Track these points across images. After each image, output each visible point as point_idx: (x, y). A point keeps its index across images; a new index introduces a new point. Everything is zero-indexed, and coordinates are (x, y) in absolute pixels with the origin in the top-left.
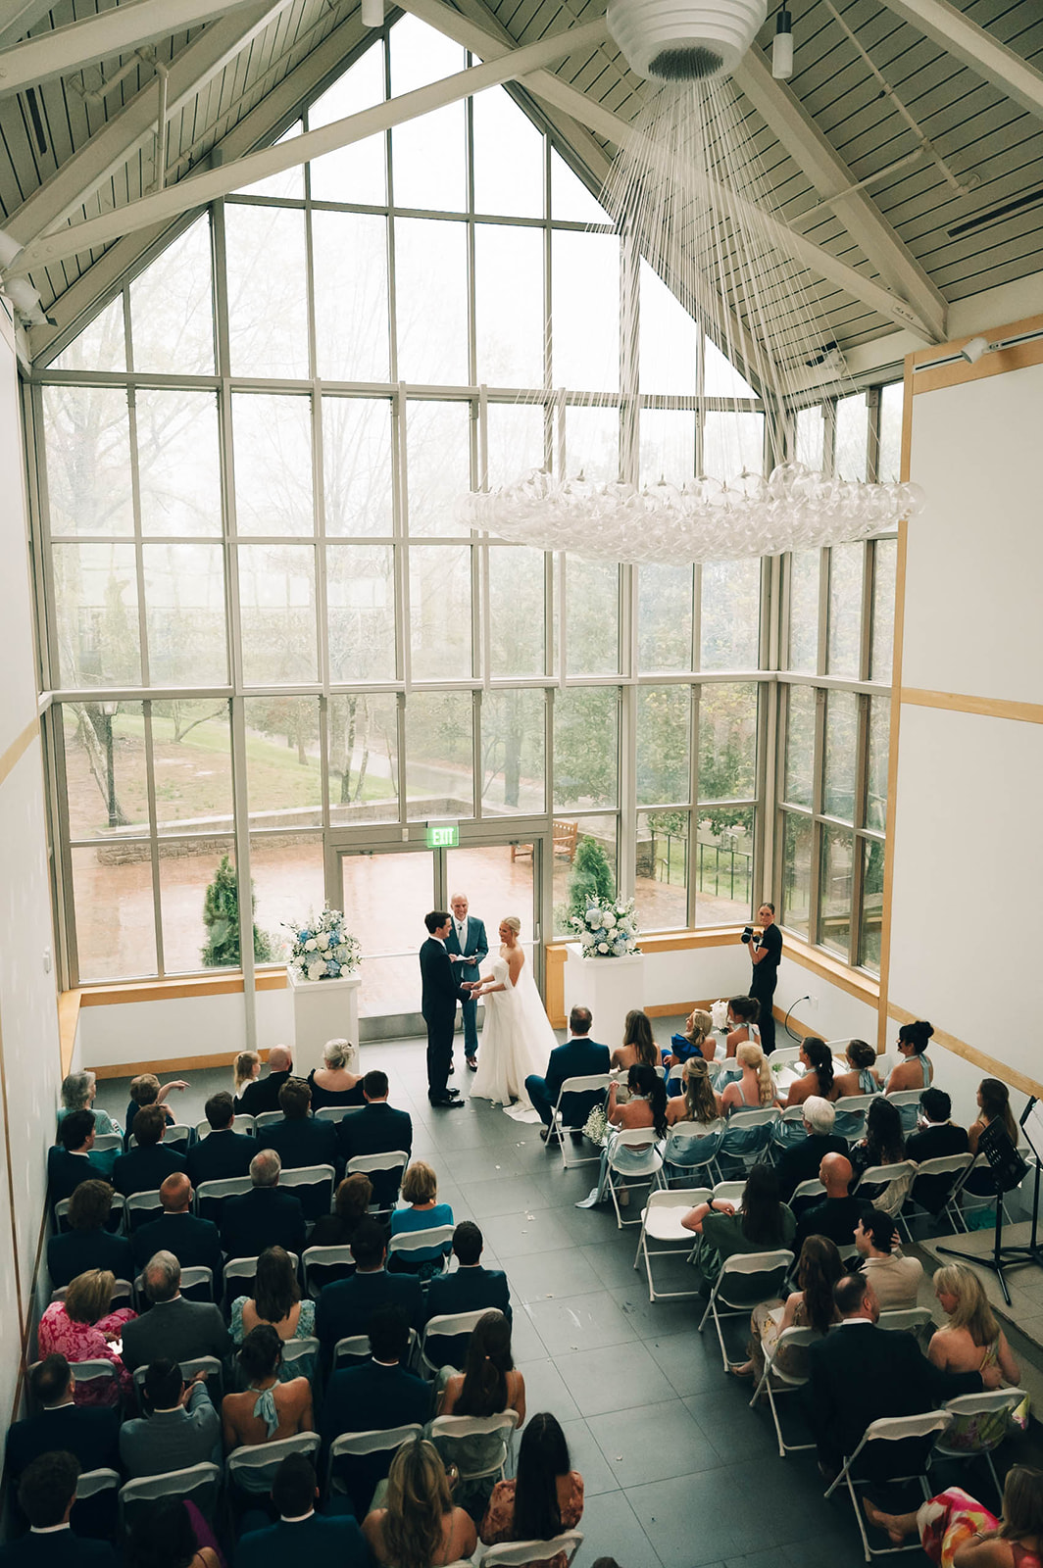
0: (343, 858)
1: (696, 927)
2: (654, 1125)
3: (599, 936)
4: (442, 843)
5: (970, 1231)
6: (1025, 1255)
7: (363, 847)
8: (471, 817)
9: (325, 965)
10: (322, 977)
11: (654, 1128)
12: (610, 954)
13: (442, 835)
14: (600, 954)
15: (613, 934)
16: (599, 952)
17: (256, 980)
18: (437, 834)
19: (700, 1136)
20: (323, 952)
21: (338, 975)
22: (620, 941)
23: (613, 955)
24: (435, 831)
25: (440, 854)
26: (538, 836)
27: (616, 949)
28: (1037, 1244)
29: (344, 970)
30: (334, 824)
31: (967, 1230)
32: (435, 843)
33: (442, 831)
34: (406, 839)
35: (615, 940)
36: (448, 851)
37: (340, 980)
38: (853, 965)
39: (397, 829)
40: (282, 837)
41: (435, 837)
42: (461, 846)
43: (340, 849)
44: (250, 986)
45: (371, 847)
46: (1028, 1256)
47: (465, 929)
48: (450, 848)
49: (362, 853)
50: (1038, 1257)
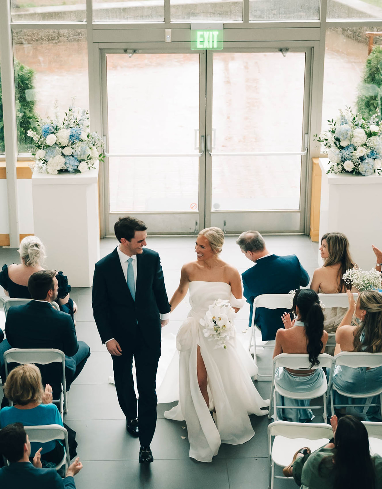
0: (108, 55)
2: (308, 353)
3: (345, 153)
4: (207, 45)
7: (126, 46)
8: (240, 20)
9: (63, 160)
10: (61, 171)
11: (307, 355)
12: (356, 172)
13: (208, 39)
14: (344, 171)
15: (361, 152)
16: (344, 169)
17: (18, 169)
18: (202, 36)
19: (367, 369)
20: (63, 147)
21: (77, 171)
22: (368, 160)
23: (358, 174)
24: (199, 33)
25: (206, 57)
26: (310, 44)
27: (362, 168)
29: (82, 166)
30: (97, 21)
32: (199, 46)
33: (206, 34)
34: (169, 40)
35: (362, 159)
36: (215, 54)
37: (78, 176)
39: (161, 29)
41: (199, 39)
43: (102, 46)
44: (12, 173)
45: (134, 46)
48: (217, 51)
49: (125, 51)
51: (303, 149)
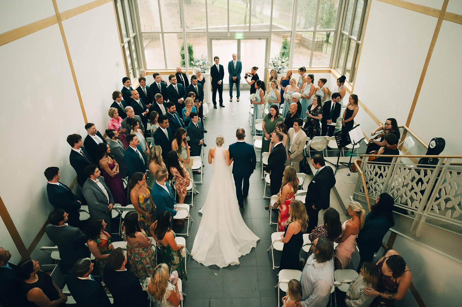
0: (212, 40)
1: (312, 67)
4: (239, 38)
5: (342, 156)
6: (347, 165)
7: (217, 38)
8: (248, 31)
13: (239, 36)
15: (280, 67)
17: (189, 72)
18: (238, 35)
20: (201, 66)
21: (204, 72)
22: (282, 70)
25: (239, 41)
26: (267, 37)
28: (351, 163)
29: (206, 71)
30: (209, 31)
31: (344, 156)
32: (237, 38)
33: (239, 34)
34: (229, 36)
35: (280, 69)
36: (241, 40)
37: (205, 74)
38: (349, 82)
39: (227, 33)
40: (196, 34)
41: (237, 36)
42: (244, 39)
43: (211, 38)
45: (219, 38)
46: (348, 165)
47: (236, 63)
49: (217, 39)
50: (350, 166)
51: (265, 67)
